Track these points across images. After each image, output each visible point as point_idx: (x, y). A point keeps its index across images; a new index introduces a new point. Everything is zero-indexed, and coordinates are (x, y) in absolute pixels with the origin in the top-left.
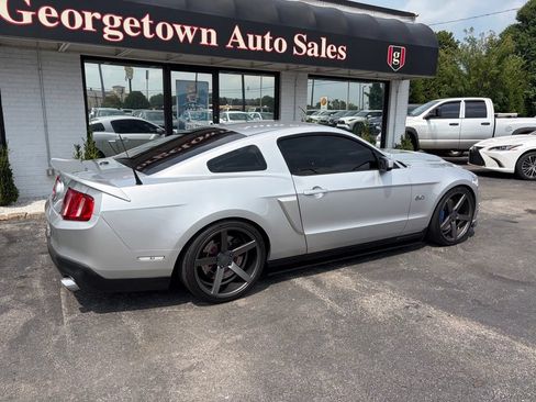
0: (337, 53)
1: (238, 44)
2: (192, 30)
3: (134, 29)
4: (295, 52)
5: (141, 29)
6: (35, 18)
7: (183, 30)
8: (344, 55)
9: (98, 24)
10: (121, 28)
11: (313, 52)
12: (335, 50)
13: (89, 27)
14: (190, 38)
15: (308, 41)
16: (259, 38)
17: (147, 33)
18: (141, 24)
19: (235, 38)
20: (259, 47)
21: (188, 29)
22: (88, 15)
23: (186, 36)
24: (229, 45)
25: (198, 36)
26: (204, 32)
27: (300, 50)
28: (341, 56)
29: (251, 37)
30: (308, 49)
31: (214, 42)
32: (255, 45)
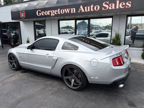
0: (126, 5)
1: (82, 11)
2: (69, 10)
3: (56, 13)
4: (103, 9)
5: (58, 12)
6: (41, 14)
7: (67, 10)
8: (130, 5)
9: (50, 13)
10: (54, 13)
11: (112, 7)
12: (124, 4)
13: (49, 14)
14: (68, 12)
15: (109, 3)
16: (89, 7)
17: (59, 13)
18: (58, 11)
19: (81, 9)
20: (89, 10)
21: (68, 9)
22: (49, 11)
23: (67, 12)
24: (79, 12)
25: (70, 11)
26: (72, 9)
27: (105, 8)
28: (128, 6)
29: (86, 8)
30: (109, 6)
31: (74, 12)
32: (87, 10)
